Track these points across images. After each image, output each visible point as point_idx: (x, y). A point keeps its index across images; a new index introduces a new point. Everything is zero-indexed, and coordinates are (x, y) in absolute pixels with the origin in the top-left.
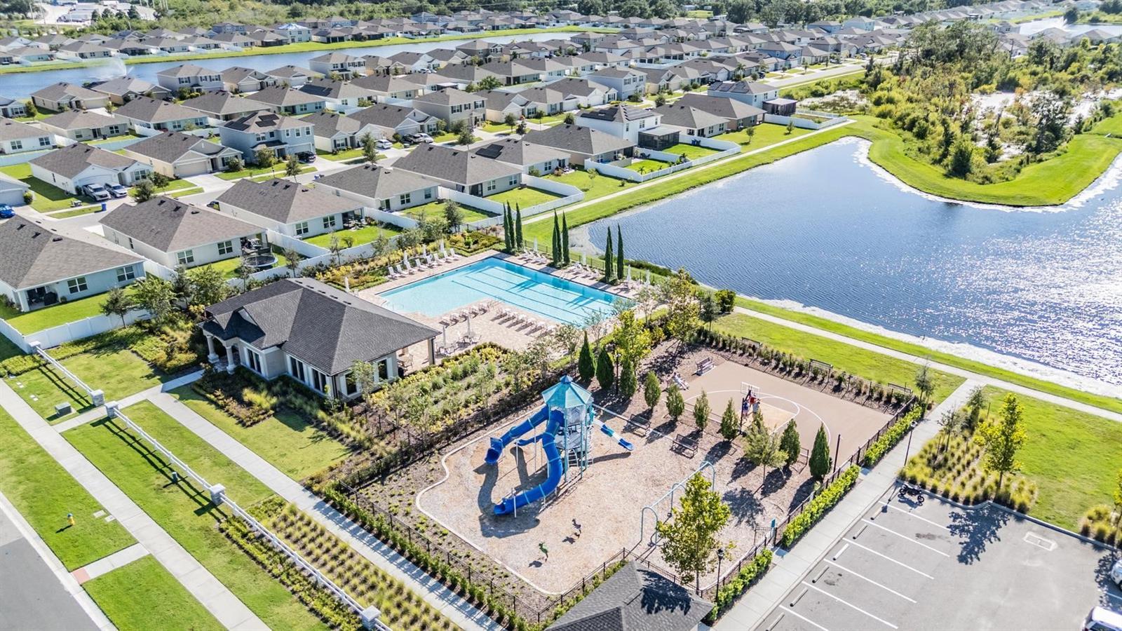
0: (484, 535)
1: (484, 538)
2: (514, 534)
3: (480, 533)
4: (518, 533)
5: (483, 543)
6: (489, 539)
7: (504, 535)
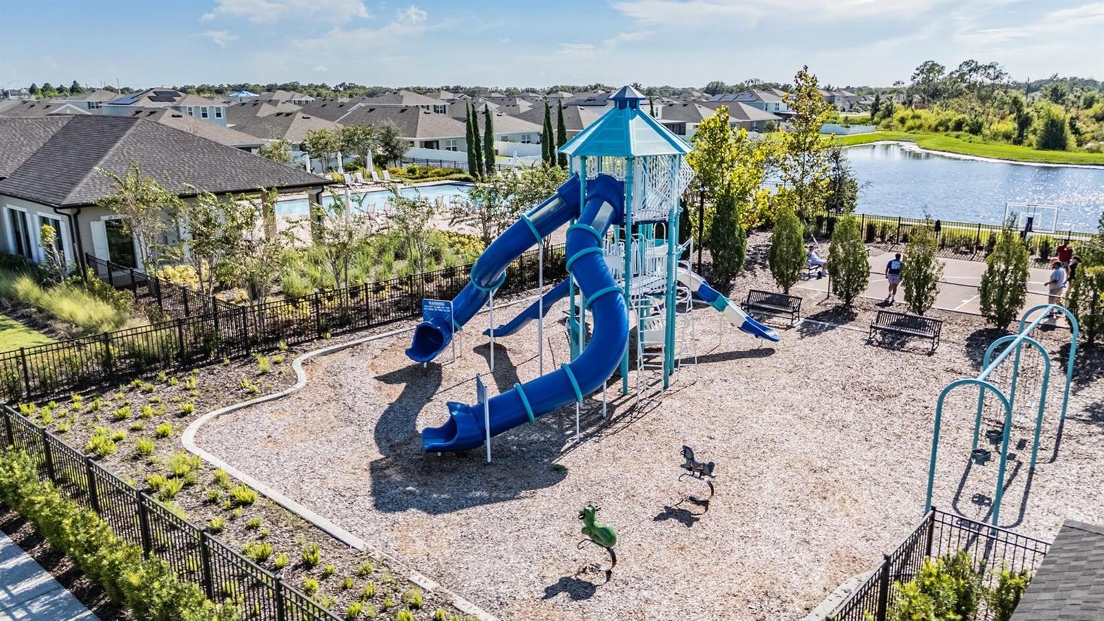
0: (378, 506)
1: (378, 515)
2: (482, 501)
3: (368, 502)
4: (497, 500)
5: (372, 527)
6: (399, 516)
7: (453, 506)
